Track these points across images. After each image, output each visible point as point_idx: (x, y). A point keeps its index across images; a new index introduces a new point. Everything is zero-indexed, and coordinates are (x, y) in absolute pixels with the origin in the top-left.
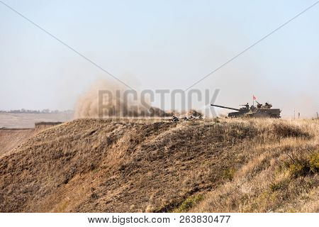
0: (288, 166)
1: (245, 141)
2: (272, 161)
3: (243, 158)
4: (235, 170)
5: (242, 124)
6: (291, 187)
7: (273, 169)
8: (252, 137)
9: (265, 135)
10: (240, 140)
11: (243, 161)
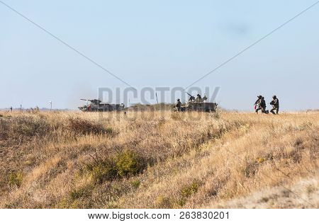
0: (90, 168)
1: (35, 139)
2: (70, 163)
3: (33, 159)
4: (24, 175)
5: (31, 118)
6: (95, 194)
7: (72, 173)
8: (42, 134)
9: (60, 132)
10: (28, 138)
11: (33, 163)
